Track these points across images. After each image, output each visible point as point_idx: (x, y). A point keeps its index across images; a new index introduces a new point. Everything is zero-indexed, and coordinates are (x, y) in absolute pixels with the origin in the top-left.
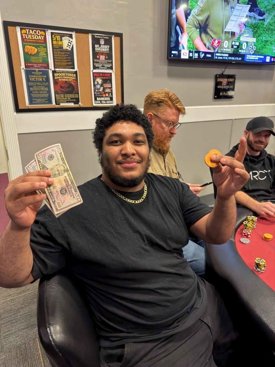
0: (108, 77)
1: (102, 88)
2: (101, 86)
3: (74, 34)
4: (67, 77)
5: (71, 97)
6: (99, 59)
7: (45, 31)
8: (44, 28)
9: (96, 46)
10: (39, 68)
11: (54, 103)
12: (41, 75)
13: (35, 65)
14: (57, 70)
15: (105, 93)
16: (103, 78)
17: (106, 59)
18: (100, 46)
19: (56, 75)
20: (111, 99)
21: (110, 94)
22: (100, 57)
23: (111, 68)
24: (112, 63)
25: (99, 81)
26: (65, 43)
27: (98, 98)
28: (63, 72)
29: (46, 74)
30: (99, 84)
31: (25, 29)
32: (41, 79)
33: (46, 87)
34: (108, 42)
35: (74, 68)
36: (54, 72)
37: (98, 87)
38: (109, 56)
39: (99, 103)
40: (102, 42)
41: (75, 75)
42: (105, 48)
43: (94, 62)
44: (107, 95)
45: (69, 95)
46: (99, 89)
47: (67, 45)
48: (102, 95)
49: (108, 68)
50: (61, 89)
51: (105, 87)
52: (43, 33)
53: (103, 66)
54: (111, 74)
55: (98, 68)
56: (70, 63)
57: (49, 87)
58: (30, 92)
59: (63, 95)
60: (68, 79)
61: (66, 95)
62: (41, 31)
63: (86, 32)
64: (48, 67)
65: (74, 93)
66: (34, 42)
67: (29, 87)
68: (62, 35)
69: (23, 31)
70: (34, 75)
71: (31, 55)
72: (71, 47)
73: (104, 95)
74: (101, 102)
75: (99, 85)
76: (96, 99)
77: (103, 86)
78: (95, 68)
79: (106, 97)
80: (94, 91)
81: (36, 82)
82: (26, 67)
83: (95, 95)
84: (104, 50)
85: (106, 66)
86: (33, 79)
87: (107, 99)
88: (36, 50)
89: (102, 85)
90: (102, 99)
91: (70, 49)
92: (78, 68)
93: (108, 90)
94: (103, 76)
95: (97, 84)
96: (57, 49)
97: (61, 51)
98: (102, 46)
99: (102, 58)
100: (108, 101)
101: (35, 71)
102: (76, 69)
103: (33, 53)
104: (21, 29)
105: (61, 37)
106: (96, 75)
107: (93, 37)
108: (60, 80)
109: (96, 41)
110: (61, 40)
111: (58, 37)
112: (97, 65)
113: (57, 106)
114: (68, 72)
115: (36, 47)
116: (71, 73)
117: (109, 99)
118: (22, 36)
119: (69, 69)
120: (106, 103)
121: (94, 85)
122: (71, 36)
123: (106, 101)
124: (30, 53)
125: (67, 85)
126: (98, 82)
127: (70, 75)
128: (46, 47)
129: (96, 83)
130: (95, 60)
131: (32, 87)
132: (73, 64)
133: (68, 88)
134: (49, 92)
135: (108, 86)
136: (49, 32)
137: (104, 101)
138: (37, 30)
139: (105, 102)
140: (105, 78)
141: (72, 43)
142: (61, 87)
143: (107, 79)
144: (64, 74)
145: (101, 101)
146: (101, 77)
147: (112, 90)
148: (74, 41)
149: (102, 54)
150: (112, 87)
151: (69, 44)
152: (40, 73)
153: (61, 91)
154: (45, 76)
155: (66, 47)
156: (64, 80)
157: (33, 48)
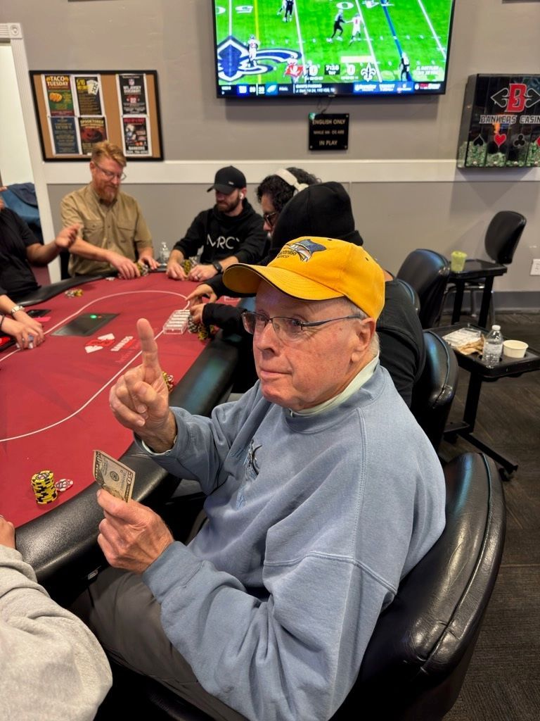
0: (141, 123)
3: (99, 76)
4: (94, 124)
6: (129, 102)
7: (68, 77)
8: (67, 73)
9: (125, 88)
10: (64, 115)
11: (81, 153)
12: (67, 122)
13: (60, 113)
14: (83, 116)
15: (139, 142)
17: (137, 102)
18: (129, 87)
19: (82, 122)
20: (146, 148)
21: (145, 143)
22: (130, 100)
23: (145, 112)
24: (145, 106)
25: (131, 127)
26: (91, 87)
27: (130, 148)
28: (89, 119)
29: (72, 121)
31: (49, 76)
32: (66, 127)
33: (72, 135)
34: (139, 82)
35: (100, 114)
36: (80, 119)
37: (130, 134)
38: (141, 97)
39: (132, 154)
40: (132, 82)
41: (102, 122)
42: (136, 90)
43: (123, 106)
44: (141, 144)
46: (131, 137)
47: (92, 89)
49: (141, 112)
52: (67, 78)
53: (135, 110)
54: (145, 119)
55: (129, 112)
56: (97, 109)
57: (75, 135)
58: (56, 141)
60: (95, 126)
62: (65, 76)
63: (113, 73)
64: (73, 114)
66: (58, 89)
67: (55, 135)
68: (86, 79)
69: (48, 79)
70: (59, 122)
71: (56, 102)
72: (97, 91)
73: (137, 144)
76: (127, 149)
78: (125, 112)
79: (140, 146)
80: (126, 140)
81: (61, 130)
82: (52, 114)
83: (126, 144)
84: (134, 91)
85: (138, 109)
86: (59, 128)
88: (61, 97)
89: (134, 133)
90: (135, 148)
91: (95, 94)
92: (106, 113)
93: (142, 138)
94: (135, 122)
96: (82, 94)
97: (86, 96)
98: (132, 88)
99: (133, 100)
100: (142, 150)
101: (60, 119)
102: (104, 115)
103: (58, 101)
104: (46, 77)
105: (86, 81)
107: (120, 77)
108: (87, 127)
109: (124, 82)
110: (86, 84)
111: (82, 81)
112: (127, 110)
113: (84, 156)
114: (95, 119)
115: (61, 93)
116: (99, 120)
117: (144, 148)
118: (47, 84)
119: (96, 115)
120: (140, 153)
121: (125, 133)
122: (96, 79)
123: (140, 151)
124: (55, 100)
125: (94, 133)
127: (97, 121)
128: (70, 93)
129: (127, 130)
130: (125, 104)
131: (58, 135)
132: (100, 110)
133: (96, 136)
134: (75, 140)
135: (142, 133)
136: (73, 77)
137: (138, 150)
138: (61, 76)
141: (98, 87)
142: (88, 135)
143: (140, 125)
144: (90, 121)
145: (134, 151)
147: (147, 139)
148: (99, 84)
149: (133, 96)
150: (146, 135)
151: (95, 88)
152: (66, 121)
153: (88, 139)
154: (71, 124)
155: (90, 91)
156: (91, 127)
157: (58, 95)
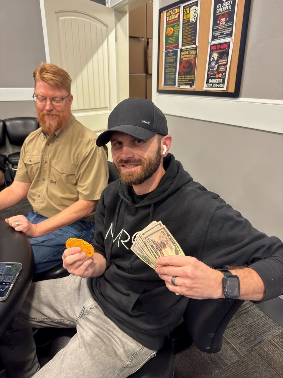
0: (225, 49)
1: (217, 65)
2: (216, 64)
4: (189, 56)
5: (189, 78)
6: (219, 24)
7: (179, 7)
9: (218, 6)
10: (172, 49)
11: (177, 86)
13: (170, 46)
14: (183, 48)
15: (219, 73)
16: (219, 51)
17: (226, 22)
18: (222, 5)
19: (182, 54)
21: (224, 74)
22: (220, 21)
23: (230, 35)
25: (215, 55)
26: (192, 14)
27: (210, 81)
28: (187, 50)
29: (175, 53)
30: (215, 60)
31: (169, 11)
32: (172, 61)
33: (174, 68)
35: (195, 44)
36: (181, 51)
37: (213, 64)
38: (230, 16)
39: (210, 87)
41: (195, 52)
42: (227, 6)
43: (213, 30)
44: (220, 75)
45: (187, 76)
46: (214, 67)
47: (193, 16)
48: (215, 75)
49: (227, 36)
50: (183, 70)
51: (220, 63)
52: (178, 10)
53: (222, 34)
54: (229, 43)
55: (217, 37)
56: (193, 38)
57: (176, 68)
58: (165, 74)
59: (183, 76)
60: (190, 57)
61: (186, 76)
62: (177, 8)
64: (177, 47)
65: (192, 73)
66: (172, 23)
67: (165, 68)
69: (168, 14)
70: (169, 56)
72: (196, 18)
73: (217, 76)
74: (213, 85)
75: (214, 62)
76: (208, 82)
77: (218, 64)
78: (214, 38)
79: (219, 78)
80: (208, 71)
81: (169, 63)
82: (166, 49)
83: (208, 75)
84: (226, 9)
85: (225, 32)
86: (168, 61)
87: (219, 82)
88: (173, 29)
89: (217, 62)
90: (215, 81)
91: (194, 21)
92: (199, 42)
93: (222, 69)
94: (220, 49)
95: (213, 61)
96: (187, 22)
97: (188, 25)
98: (224, 4)
99: (223, 21)
100: (220, 83)
101: (169, 52)
102: (197, 44)
103: (171, 34)
104: (167, 12)
105: (190, 8)
106: (213, 48)
108: (184, 59)
110: (190, 12)
111: (188, 9)
112: (216, 34)
113: (178, 89)
114: (190, 49)
115: (173, 27)
116: (193, 50)
117: (221, 80)
118: (167, 19)
119: (192, 45)
120: (218, 87)
121: (210, 62)
122: (197, 4)
123: (218, 84)
124: (168, 35)
125: (187, 65)
126: (213, 58)
127: (192, 52)
129: (212, 59)
130: (215, 28)
131: (167, 68)
132: (195, 39)
134: (175, 73)
135: (224, 61)
136: (182, 7)
137: (216, 83)
138: (175, 9)
139: (216, 85)
140: (221, 51)
141: (197, 12)
142: (184, 67)
144: (187, 52)
145: (212, 83)
146: (218, 50)
147: (226, 69)
148: (199, 8)
149: (223, 15)
150: (227, 64)
151: (195, 14)
152: (173, 54)
153: (183, 71)
154: (175, 57)
155: (192, 20)
156: (187, 59)
157: (172, 28)
